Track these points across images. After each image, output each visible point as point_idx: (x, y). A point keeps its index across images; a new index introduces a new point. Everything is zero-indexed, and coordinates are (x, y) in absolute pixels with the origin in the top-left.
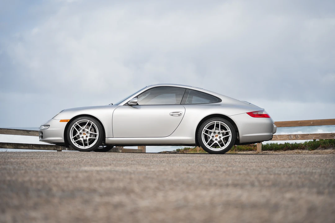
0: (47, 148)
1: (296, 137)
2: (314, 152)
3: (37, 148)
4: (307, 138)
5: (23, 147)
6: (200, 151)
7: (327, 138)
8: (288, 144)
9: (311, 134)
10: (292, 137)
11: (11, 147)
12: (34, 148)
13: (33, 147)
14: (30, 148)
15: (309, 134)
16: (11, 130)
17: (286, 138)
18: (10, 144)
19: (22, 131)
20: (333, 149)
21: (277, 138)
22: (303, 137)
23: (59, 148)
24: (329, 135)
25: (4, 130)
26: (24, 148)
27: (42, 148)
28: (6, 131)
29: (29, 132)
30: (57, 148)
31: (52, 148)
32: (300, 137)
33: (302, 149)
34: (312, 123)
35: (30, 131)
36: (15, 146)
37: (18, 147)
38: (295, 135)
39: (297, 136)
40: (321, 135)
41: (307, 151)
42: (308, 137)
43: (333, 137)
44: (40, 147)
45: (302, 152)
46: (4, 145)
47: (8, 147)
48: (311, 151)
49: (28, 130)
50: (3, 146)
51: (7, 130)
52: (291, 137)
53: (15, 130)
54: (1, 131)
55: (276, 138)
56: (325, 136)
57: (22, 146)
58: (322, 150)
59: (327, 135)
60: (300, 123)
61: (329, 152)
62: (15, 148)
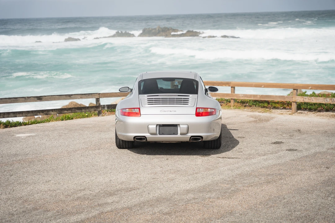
0: (88, 110)
3: (79, 111)
5: (66, 112)
6: (234, 106)
11: (56, 113)
12: (77, 111)
13: (75, 110)
14: (73, 111)
16: (54, 96)
17: (322, 101)
18: (54, 110)
19: (64, 96)
21: (313, 101)
23: (99, 108)
25: (48, 97)
26: (68, 112)
28: (50, 98)
29: (71, 97)
30: (97, 108)
31: (93, 109)
35: (72, 95)
36: (59, 111)
37: (62, 112)
44: (82, 110)
46: (49, 111)
47: (52, 113)
49: (70, 95)
50: (49, 113)
51: (51, 96)
54: (46, 98)
55: (311, 100)
57: (66, 110)
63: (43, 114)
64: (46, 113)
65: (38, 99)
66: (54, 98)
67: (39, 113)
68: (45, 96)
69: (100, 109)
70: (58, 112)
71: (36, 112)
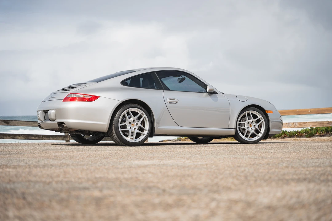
0: (56, 139)
1: (294, 125)
2: (312, 139)
3: (47, 139)
4: (305, 126)
5: (33, 138)
7: (325, 126)
8: (286, 131)
9: (308, 122)
10: (291, 125)
11: (23, 138)
13: (43, 138)
14: (40, 138)
15: (306, 122)
16: (22, 122)
17: (284, 126)
18: (21, 135)
19: (32, 123)
20: (329, 136)
22: (301, 124)
23: (67, 138)
24: (326, 123)
26: (35, 138)
27: (51, 138)
28: (17, 123)
30: (65, 138)
31: (61, 138)
32: (298, 125)
33: (300, 136)
34: (309, 112)
36: (26, 136)
37: (29, 138)
38: (293, 123)
39: (296, 124)
40: (318, 123)
41: (305, 138)
42: (306, 124)
43: (330, 125)
44: (49, 138)
45: (300, 139)
47: (19, 138)
48: (309, 138)
50: (15, 137)
51: (18, 122)
52: (289, 125)
53: (25, 122)
54: (13, 123)
56: (322, 124)
57: (33, 136)
58: (319, 137)
59: (324, 123)
60: (298, 111)
61: (326, 139)
62: (26, 139)
63: (9, 138)
64: (13, 137)
65: (5, 123)
66: (22, 123)
67: (6, 136)
68: (13, 121)
69: (69, 139)
70: (25, 138)
71: (2, 135)
